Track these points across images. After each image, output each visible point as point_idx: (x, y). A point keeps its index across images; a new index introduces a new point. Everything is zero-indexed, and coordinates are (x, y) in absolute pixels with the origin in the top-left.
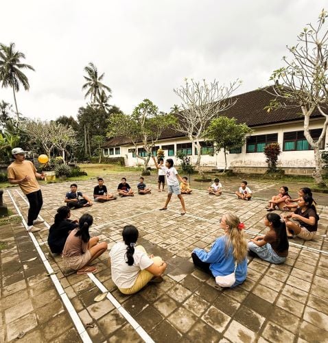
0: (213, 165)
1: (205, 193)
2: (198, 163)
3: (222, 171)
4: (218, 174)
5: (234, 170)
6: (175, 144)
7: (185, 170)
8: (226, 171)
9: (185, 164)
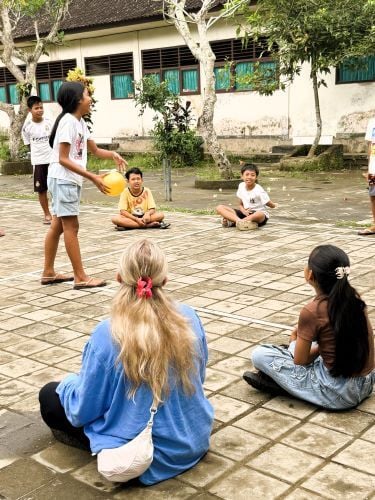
0: (278, 132)
1: (210, 224)
2: (206, 121)
3: (304, 150)
4: (292, 162)
5: (350, 145)
6: (136, 48)
7: (170, 151)
8: (320, 149)
9: (169, 128)
